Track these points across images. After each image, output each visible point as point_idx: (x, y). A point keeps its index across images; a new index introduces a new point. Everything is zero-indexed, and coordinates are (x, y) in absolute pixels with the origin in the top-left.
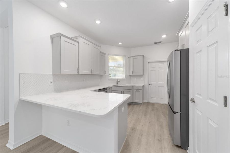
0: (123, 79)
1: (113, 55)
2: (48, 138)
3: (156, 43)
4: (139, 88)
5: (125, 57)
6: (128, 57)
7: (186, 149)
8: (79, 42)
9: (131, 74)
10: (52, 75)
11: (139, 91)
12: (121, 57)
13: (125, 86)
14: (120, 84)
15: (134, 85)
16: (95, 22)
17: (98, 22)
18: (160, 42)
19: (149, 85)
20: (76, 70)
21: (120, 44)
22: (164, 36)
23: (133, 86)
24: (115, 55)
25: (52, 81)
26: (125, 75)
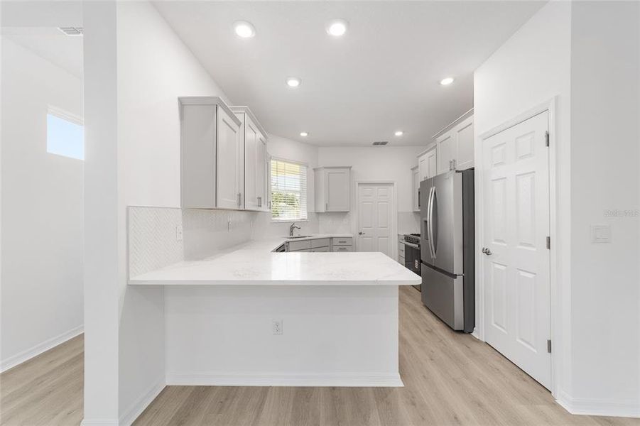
0: (302, 221)
1: (281, 161)
2: (198, 387)
3: (376, 144)
4: (345, 242)
5: (307, 167)
6: (314, 169)
7: (470, 333)
8: (241, 123)
9: (323, 210)
10: (180, 211)
11: (345, 249)
12: (296, 168)
13: (310, 238)
14: (297, 236)
15: (333, 236)
16: (287, 83)
17: (293, 83)
18: (384, 143)
19: (360, 234)
20: (237, 197)
21: (304, 134)
22: (399, 134)
23: (331, 238)
24: (284, 162)
25: (180, 228)
26: (306, 211)
